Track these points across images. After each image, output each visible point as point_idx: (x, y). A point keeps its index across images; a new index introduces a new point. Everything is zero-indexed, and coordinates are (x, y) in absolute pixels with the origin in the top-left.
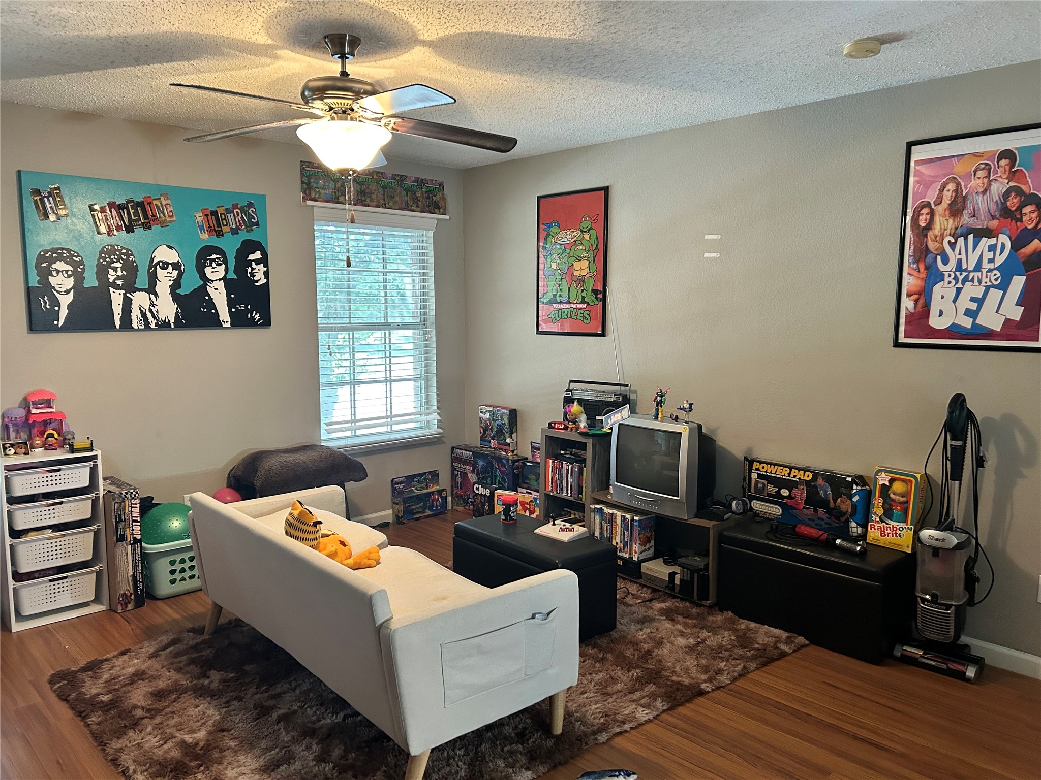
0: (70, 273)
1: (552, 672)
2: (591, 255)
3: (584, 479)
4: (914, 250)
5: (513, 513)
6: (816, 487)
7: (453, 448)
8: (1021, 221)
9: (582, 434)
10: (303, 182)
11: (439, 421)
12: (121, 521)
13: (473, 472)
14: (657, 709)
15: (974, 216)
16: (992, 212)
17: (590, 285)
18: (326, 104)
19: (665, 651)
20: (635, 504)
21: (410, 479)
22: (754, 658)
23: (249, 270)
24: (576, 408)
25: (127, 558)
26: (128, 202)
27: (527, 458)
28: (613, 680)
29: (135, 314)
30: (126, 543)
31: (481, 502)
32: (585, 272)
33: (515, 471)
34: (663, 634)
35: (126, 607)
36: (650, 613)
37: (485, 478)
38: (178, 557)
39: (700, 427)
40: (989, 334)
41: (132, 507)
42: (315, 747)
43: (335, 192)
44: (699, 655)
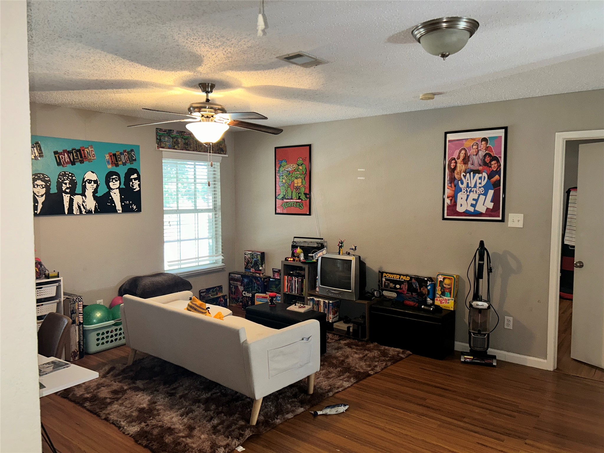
0: (43, 186)
1: (310, 364)
2: (303, 176)
3: (304, 285)
4: (450, 178)
5: (275, 301)
6: (411, 283)
7: (230, 274)
8: (491, 167)
9: (303, 263)
10: (157, 139)
11: (223, 260)
12: (73, 313)
13: (241, 285)
14: (352, 382)
15: (473, 165)
16: (480, 163)
17: (303, 190)
18: (201, 114)
19: (350, 360)
20: (330, 295)
21: (208, 290)
22: (389, 360)
23: (131, 183)
24: (299, 250)
25: (76, 332)
26: (73, 150)
27: (270, 277)
28: (330, 373)
29: (75, 207)
30: (76, 325)
31: (246, 300)
32: (300, 184)
33: (265, 284)
34: (348, 353)
35: (75, 358)
36: (340, 345)
37: (248, 288)
38: (101, 332)
39: (360, 257)
40: (481, 214)
41: (79, 306)
42: (202, 406)
43: (173, 144)
44: (365, 361)
